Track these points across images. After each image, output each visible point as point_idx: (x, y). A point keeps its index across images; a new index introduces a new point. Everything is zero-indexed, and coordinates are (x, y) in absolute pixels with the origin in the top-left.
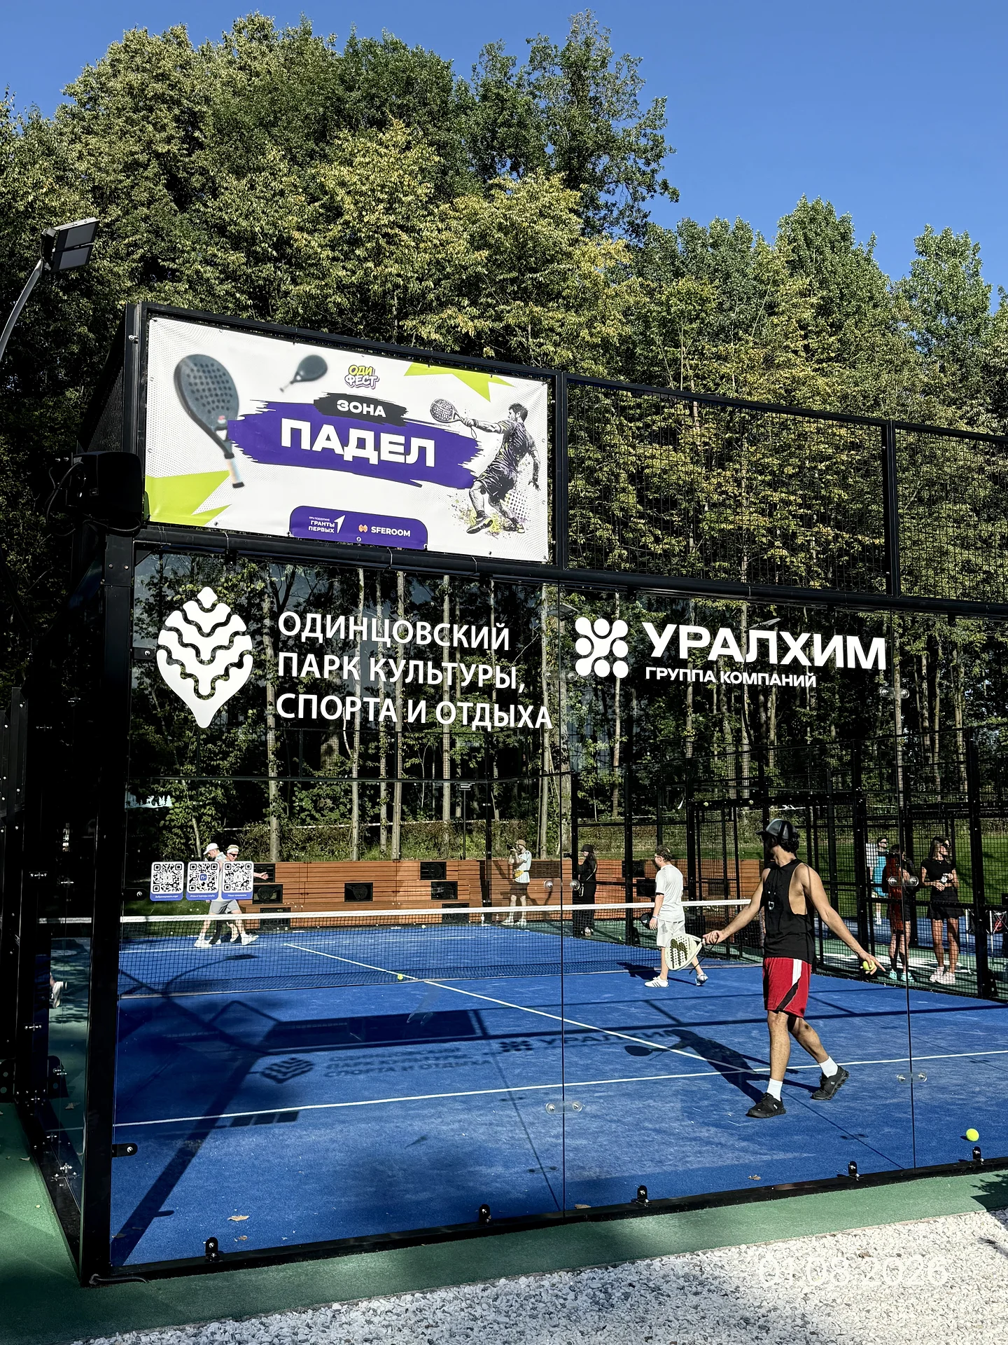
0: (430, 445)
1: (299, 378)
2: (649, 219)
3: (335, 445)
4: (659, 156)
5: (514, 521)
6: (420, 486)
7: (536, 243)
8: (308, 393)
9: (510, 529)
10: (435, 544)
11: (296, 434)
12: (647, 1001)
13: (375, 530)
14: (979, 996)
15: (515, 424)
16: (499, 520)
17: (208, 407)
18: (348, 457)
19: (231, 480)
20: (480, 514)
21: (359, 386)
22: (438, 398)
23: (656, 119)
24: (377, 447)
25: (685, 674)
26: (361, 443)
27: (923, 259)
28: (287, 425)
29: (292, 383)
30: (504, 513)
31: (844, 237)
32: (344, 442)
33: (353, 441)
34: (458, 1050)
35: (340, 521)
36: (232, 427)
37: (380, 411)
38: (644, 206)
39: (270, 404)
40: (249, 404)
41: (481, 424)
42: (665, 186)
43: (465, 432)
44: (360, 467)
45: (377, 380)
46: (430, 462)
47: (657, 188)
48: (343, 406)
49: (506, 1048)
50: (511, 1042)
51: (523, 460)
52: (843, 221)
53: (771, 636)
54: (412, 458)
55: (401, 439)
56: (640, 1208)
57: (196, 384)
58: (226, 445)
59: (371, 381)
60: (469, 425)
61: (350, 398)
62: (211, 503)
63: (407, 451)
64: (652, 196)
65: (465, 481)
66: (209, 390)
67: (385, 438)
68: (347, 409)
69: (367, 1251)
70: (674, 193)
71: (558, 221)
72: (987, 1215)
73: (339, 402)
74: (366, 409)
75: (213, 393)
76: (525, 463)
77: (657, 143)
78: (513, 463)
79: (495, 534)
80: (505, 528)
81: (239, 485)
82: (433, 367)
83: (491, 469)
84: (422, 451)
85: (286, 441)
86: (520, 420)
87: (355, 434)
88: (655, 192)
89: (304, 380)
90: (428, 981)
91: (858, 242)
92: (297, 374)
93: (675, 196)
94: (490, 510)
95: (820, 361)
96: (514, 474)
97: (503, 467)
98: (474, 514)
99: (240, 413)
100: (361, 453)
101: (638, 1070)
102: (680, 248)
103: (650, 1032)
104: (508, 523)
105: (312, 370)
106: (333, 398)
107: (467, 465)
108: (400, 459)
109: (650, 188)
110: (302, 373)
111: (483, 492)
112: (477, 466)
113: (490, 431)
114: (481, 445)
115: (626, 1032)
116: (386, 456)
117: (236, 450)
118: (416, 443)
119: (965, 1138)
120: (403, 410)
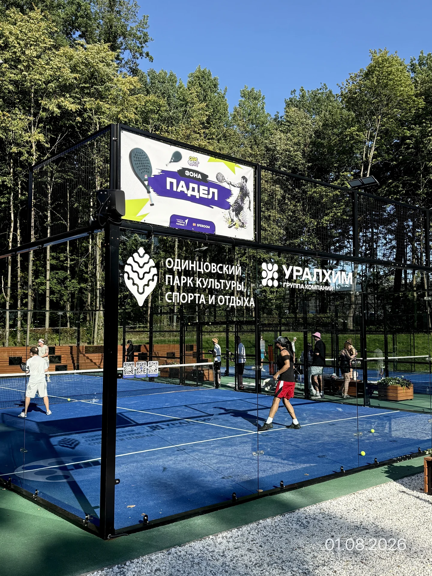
0: (216, 191)
1: (172, 160)
3: (185, 189)
4: (146, 41)
5: (243, 223)
6: (213, 208)
8: (175, 167)
9: (242, 227)
10: (218, 232)
11: (171, 184)
13: (198, 225)
15: (244, 184)
16: (238, 223)
17: (141, 171)
18: (189, 195)
19: (149, 203)
20: (232, 220)
21: (192, 165)
22: (218, 172)
24: (199, 191)
25: (295, 286)
26: (193, 189)
27: (243, 99)
28: (169, 180)
29: (170, 162)
30: (240, 220)
31: (215, 86)
32: (188, 189)
33: (191, 189)
35: (187, 221)
36: (149, 179)
37: (200, 176)
38: (138, 61)
39: (163, 171)
40: (155, 172)
41: (233, 184)
42: (147, 54)
43: (227, 186)
44: (193, 199)
45: (199, 163)
46: (216, 198)
47: (144, 55)
48: (187, 173)
51: (246, 199)
52: (215, 80)
53: (320, 271)
54: (210, 197)
55: (206, 188)
57: (137, 161)
58: (148, 187)
59: (196, 164)
60: (228, 184)
61: (190, 170)
62: (143, 212)
63: (208, 194)
64: (142, 58)
65: (226, 206)
66: (142, 163)
67: (202, 187)
68: (188, 175)
72: (395, 483)
74: (195, 175)
75: (143, 165)
78: (242, 200)
80: (240, 226)
81: (152, 205)
82: (217, 159)
83: (236, 202)
84: (213, 193)
85: (168, 187)
86: (245, 183)
87: (191, 185)
89: (174, 161)
90: (82, 401)
91: (221, 89)
93: (151, 59)
94: (235, 219)
96: (243, 204)
98: (230, 220)
99: (153, 174)
100: (193, 193)
102: (148, 81)
104: (241, 224)
105: (177, 157)
106: (184, 169)
107: (228, 200)
108: (206, 196)
109: (141, 54)
110: (173, 158)
111: (233, 211)
113: (235, 187)
114: (233, 192)
116: (202, 195)
117: (151, 190)
118: (212, 190)
120: (207, 176)
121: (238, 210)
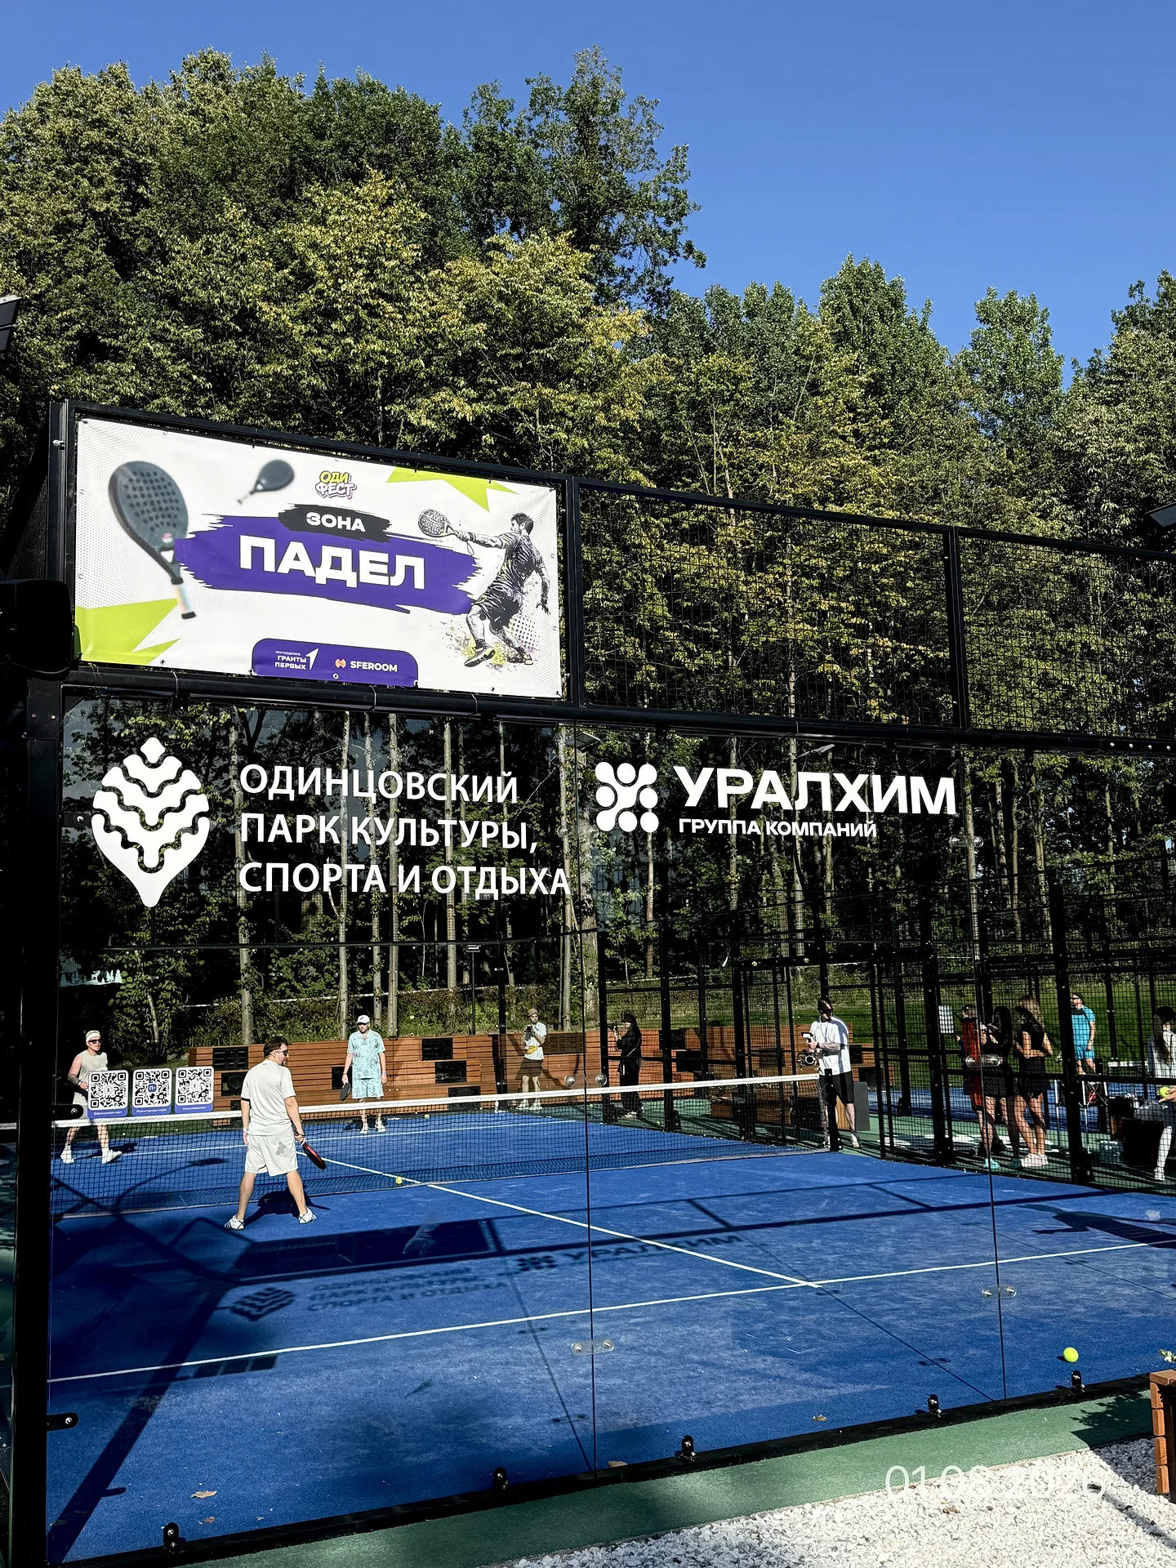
0: (418, 564)
1: (260, 487)
2: (673, 287)
3: (305, 565)
4: (682, 214)
5: (520, 650)
6: (408, 612)
7: (543, 314)
8: (272, 505)
9: (516, 660)
10: (426, 680)
11: (258, 553)
12: (690, 1201)
13: (354, 665)
14: (1073, 1181)
15: (519, 537)
16: (502, 649)
17: (151, 524)
18: (321, 580)
19: (180, 610)
20: (480, 644)
21: (332, 496)
22: (427, 508)
23: (677, 170)
24: (356, 567)
25: (725, 827)
26: (336, 563)
27: (986, 327)
28: (247, 543)
29: (252, 493)
30: (508, 642)
31: (896, 304)
32: (316, 562)
33: (326, 561)
34: (468, 1270)
35: (313, 655)
36: (179, 546)
37: (359, 525)
38: (666, 271)
39: (226, 519)
40: (200, 520)
41: (479, 538)
42: (690, 248)
43: (460, 548)
44: (335, 591)
45: (354, 488)
46: (419, 583)
47: (681, 251)
48: (314, 519)
49: (524, 1266)
50: (533, 1258)
51: (529, 580)
52: (893, 286)
53: (823, 778)
54: (398, 580)
55: (384, 557)
56: (685, 1463)
57: (136, 497)
58: (174, 570)
59: (346, 490)
60: (464, 539)
61: (322, 510)
62: (156, 637)
63: (392, 571)
64: (675, 260)
65: (463, 605)
66: (152, 503)
67: (365, 556)
68: (318, 523)
69: (359, 1532)
70: (700, 257)
71: (566, 289)
72: (1091, 1454)
73: (309, 515)
74: (341, 523)
75: (157, 506)
76: (532, 584)
77: (678, 199)
78: (517, 583)
79: (497, 666)
80: (509, 660)
81: (189, 616)
82: (420, 473)
83: (492, 590)
84: (410, 571)
85: (246, 562)
86: (525, 533)
87: (328, 552)
88: (678, 255)
89: (266, 489)
90: (432, 1185)
91: (912, 308)
92: (258, 482)
93: (701, 261)
94: (491, 639)
95: (871, 448)
96: (519, 595)
97: (506, 587)
98: (473, 644)
99: (189, 530)
100: (336, 575)
101: (682, 1287)
102: (708, 317)
103: (693, 1239)
104: (513, 653)
105: (276, 477)
106: (302, 510)
107: (463, 587)
108: (383, 581)
109: (672, 251)
110: (263, 481)
111: (482, 618)
112: (475, 587)
113: (489, 546)
114: (479, 562)
115: (666, 1240)
116: (366, 578)
117: (185, 574)
118: (402, 561)
119: (1062, 1358)
120: (386, 523)
121: (502, 610)
